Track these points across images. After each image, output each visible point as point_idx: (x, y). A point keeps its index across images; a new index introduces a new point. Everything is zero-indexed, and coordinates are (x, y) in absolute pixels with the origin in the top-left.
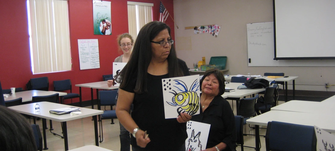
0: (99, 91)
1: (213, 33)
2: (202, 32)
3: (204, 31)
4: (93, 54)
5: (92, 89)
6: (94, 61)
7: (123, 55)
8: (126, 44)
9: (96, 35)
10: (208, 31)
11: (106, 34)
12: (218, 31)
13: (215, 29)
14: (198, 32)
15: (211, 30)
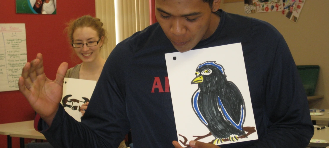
0: (26, 144)
1: (287, 11)
2: (263, 10)
3: (267, 7)
4: (12, 58)
5: (9, 138)
6: (14, 74)
7: (82, 64)
8: (85, 43)
9: (21, 14)
10: (277, 6)
11: (44, 13)
12: (299, 7)
13: (292, 3)
14: (254, 8)
15: (284, 5)
